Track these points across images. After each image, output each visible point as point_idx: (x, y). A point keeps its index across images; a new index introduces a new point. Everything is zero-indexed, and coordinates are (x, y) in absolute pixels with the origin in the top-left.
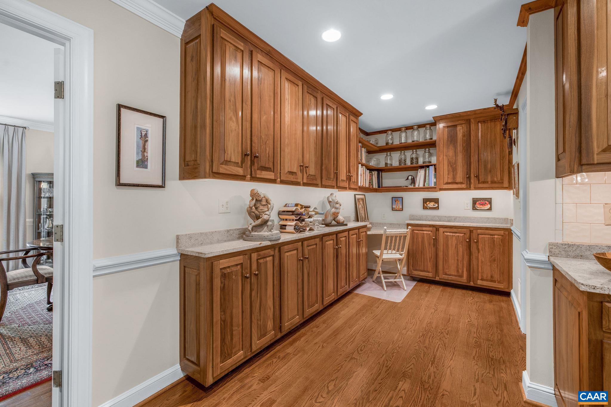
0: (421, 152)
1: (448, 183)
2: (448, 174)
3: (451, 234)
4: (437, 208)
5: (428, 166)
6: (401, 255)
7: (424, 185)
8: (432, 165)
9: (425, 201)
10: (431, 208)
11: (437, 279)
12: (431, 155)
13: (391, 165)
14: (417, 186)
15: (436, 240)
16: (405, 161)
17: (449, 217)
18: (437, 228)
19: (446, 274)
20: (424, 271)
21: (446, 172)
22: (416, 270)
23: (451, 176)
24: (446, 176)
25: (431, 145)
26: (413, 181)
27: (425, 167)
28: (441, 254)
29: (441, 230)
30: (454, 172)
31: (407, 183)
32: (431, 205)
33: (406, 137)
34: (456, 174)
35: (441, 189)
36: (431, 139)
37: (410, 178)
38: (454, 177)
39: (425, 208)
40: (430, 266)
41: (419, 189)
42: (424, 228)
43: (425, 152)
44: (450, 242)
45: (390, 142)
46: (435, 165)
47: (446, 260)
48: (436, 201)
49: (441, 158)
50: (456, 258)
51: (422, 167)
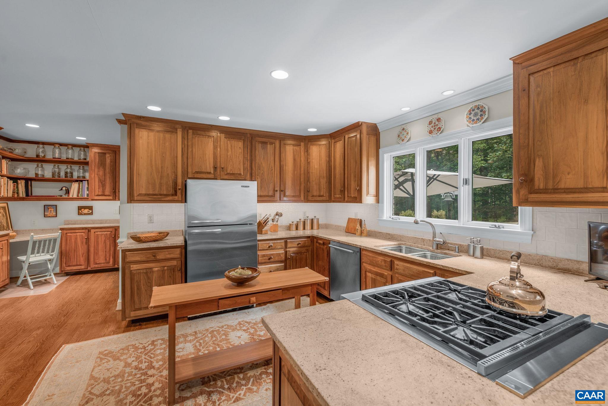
0: (75, 167)
1: (98, 195)
2: (99, 188)
3: (101, 233)
4: (92, 213)
5: (82, 181)
6: (52, 255)
7: (78, 196)
8: (85, 180)
9: (80, 208)
10: (85, 214)
11: (89, 269)
12: (85, 171)
13: (43, 175)
14: (71, 196)
15: (88, 239)
16: (59, 173)
17: (101, 220)
18: (89, 230)
19: (96, 264)
20: (77, 265)
21: (97, 187)
22: (69, 266)
23: (101, 189)
24: (97, 190)
25: (84, 163)
26: (68, 192)
27: (79, 181)
28: (92, 249)
29: (92, 231)
30: (103, 187)
31: (62, 193)
32: (86, 211)
33: (60, 153)
34: (105, 189)
35: (92, 200)
36: (85, 159)
37: (64, 189)
38: (103, 191)
39: (79, 214)
40: (82, 260)
41: (73, 199)
42: (77, 231)
43: (80, 169)
44: (100, 239)
45: (42, 155)
46: (87, 181)
47: (96, 253)
48: (91, 208)
49: (93, 176)
50: (105, 250)
51: (77, 181)
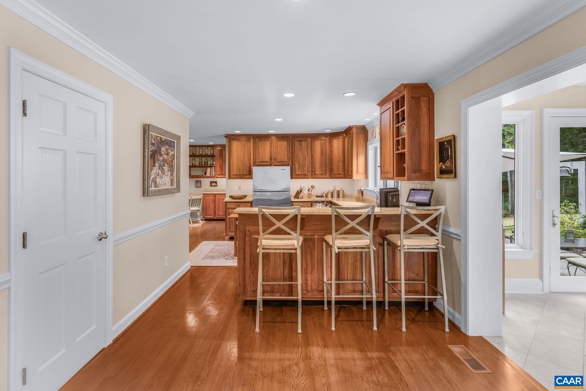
0: (209, 159)
1: (219, 175)
2: (220, 171)
3: (221, 197)
4: (216, 186)
5: (212, 167)
6: (200, 208)
7: (210, 175)
8: (213, 166)
9: (211, 182)
10: (214, 186)
11: (215, 218)
12: (213, 161)
13: (195, 164)
14: (207, 176)
15: (215, 200)
16: (202, 163)
17: (221, 190)
18: (215, 195)
19: (219, 215)
20: (210, 215)
21: (219, 170)
22: (206, 215)
23: (221, 172)
24: (219, 172)
25: (212, 156)
26: (206, 173)
27: (211, 167)
28: (217, 206)
29: (217, 196)
30: (221, 170)
31: (203, 174)
32: (214, 184)
33: (202, 151)
34: (223, 171)
35: (217, 178)
36: (213, 154)
37: (204, 171)
38: (222, 173)
39: (211, 186)
40: (212, 212)
41: (208, 177)
42: (210, 196)
43: (211, 160)
44: (220, 201)
45: (195, 153)
46: (214, 166)
47: (219, 209)
48: (216, 182)
49: (217, 164)
50: (223, 208)
51: (209, 167)
